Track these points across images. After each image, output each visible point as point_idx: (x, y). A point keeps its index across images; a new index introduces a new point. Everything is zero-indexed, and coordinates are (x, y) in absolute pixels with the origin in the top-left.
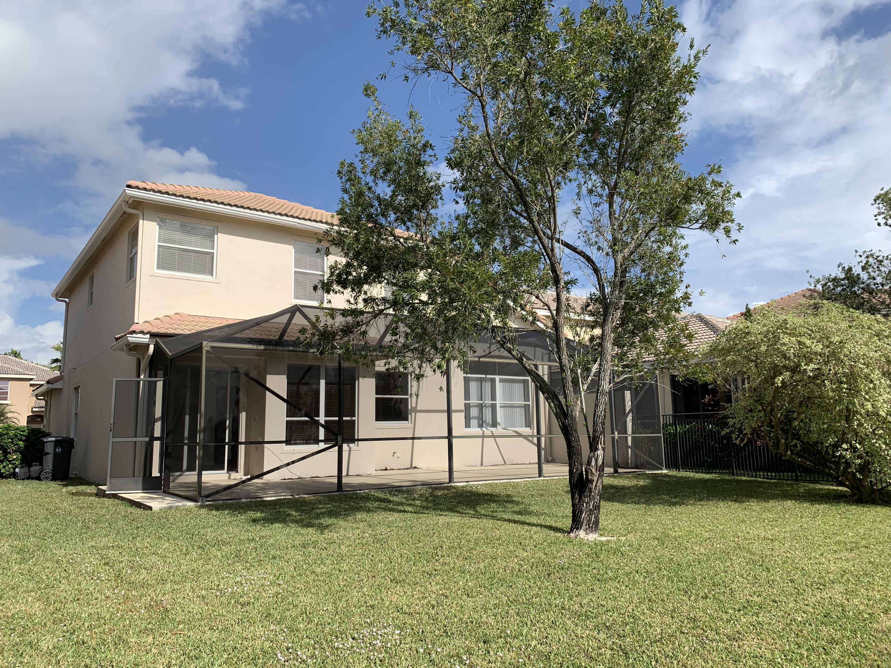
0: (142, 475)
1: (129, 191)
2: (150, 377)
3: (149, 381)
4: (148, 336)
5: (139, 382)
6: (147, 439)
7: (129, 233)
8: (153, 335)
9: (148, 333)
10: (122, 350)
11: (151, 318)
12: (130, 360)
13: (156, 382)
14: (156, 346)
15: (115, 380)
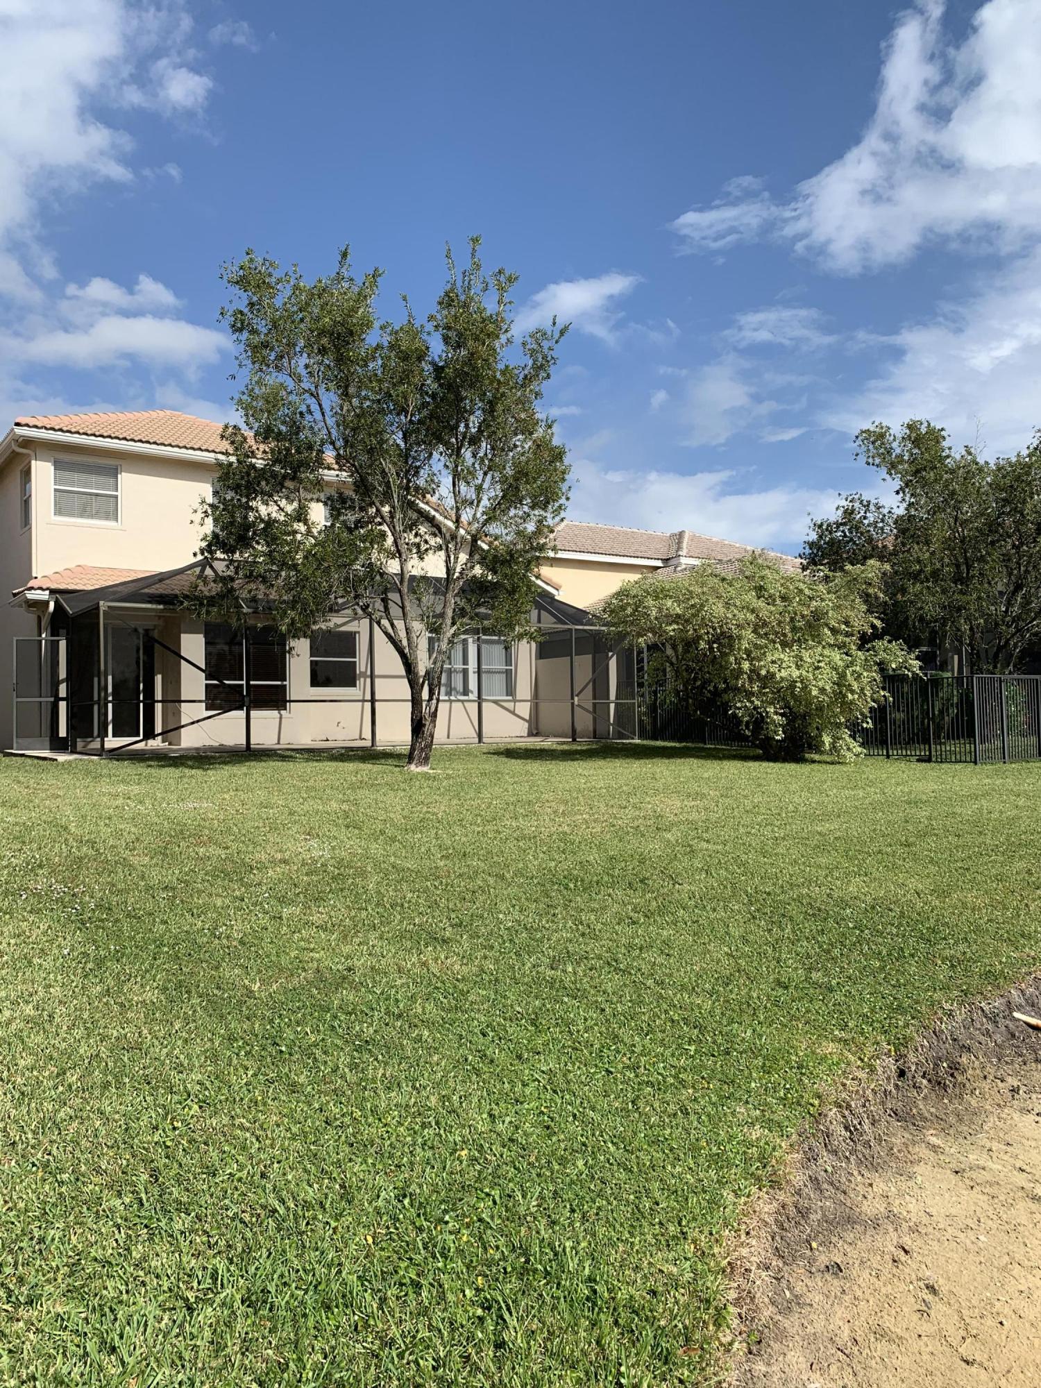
0: (49, 734)
1: (18, 430)
2: (52, 636)
3: (52, 641)
4: (47, 592)
5: (41, 641)
6: (52, 699)
7: (21, 471)
8: (53, 592)
9: (47, 589)
10: (20, 606)
11: (49, 572)
12: (31, 618)
13: (58, 641)
14: (57, 603)
15: (15, 639)
